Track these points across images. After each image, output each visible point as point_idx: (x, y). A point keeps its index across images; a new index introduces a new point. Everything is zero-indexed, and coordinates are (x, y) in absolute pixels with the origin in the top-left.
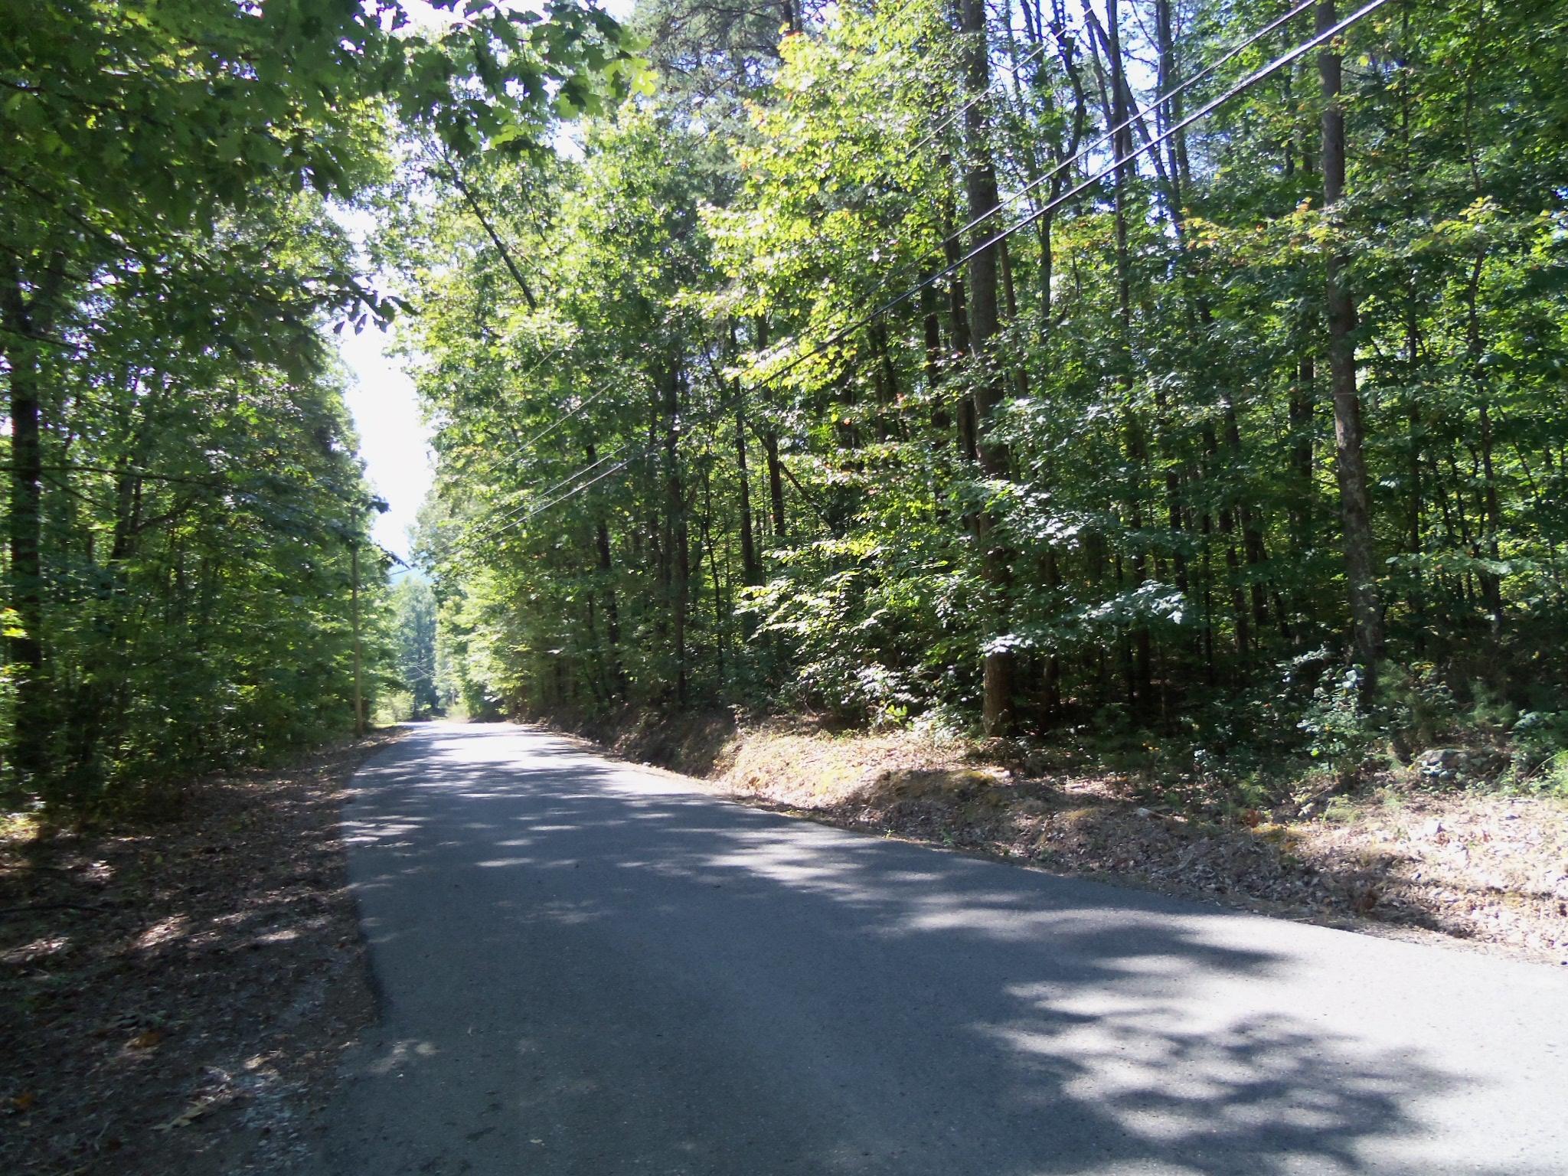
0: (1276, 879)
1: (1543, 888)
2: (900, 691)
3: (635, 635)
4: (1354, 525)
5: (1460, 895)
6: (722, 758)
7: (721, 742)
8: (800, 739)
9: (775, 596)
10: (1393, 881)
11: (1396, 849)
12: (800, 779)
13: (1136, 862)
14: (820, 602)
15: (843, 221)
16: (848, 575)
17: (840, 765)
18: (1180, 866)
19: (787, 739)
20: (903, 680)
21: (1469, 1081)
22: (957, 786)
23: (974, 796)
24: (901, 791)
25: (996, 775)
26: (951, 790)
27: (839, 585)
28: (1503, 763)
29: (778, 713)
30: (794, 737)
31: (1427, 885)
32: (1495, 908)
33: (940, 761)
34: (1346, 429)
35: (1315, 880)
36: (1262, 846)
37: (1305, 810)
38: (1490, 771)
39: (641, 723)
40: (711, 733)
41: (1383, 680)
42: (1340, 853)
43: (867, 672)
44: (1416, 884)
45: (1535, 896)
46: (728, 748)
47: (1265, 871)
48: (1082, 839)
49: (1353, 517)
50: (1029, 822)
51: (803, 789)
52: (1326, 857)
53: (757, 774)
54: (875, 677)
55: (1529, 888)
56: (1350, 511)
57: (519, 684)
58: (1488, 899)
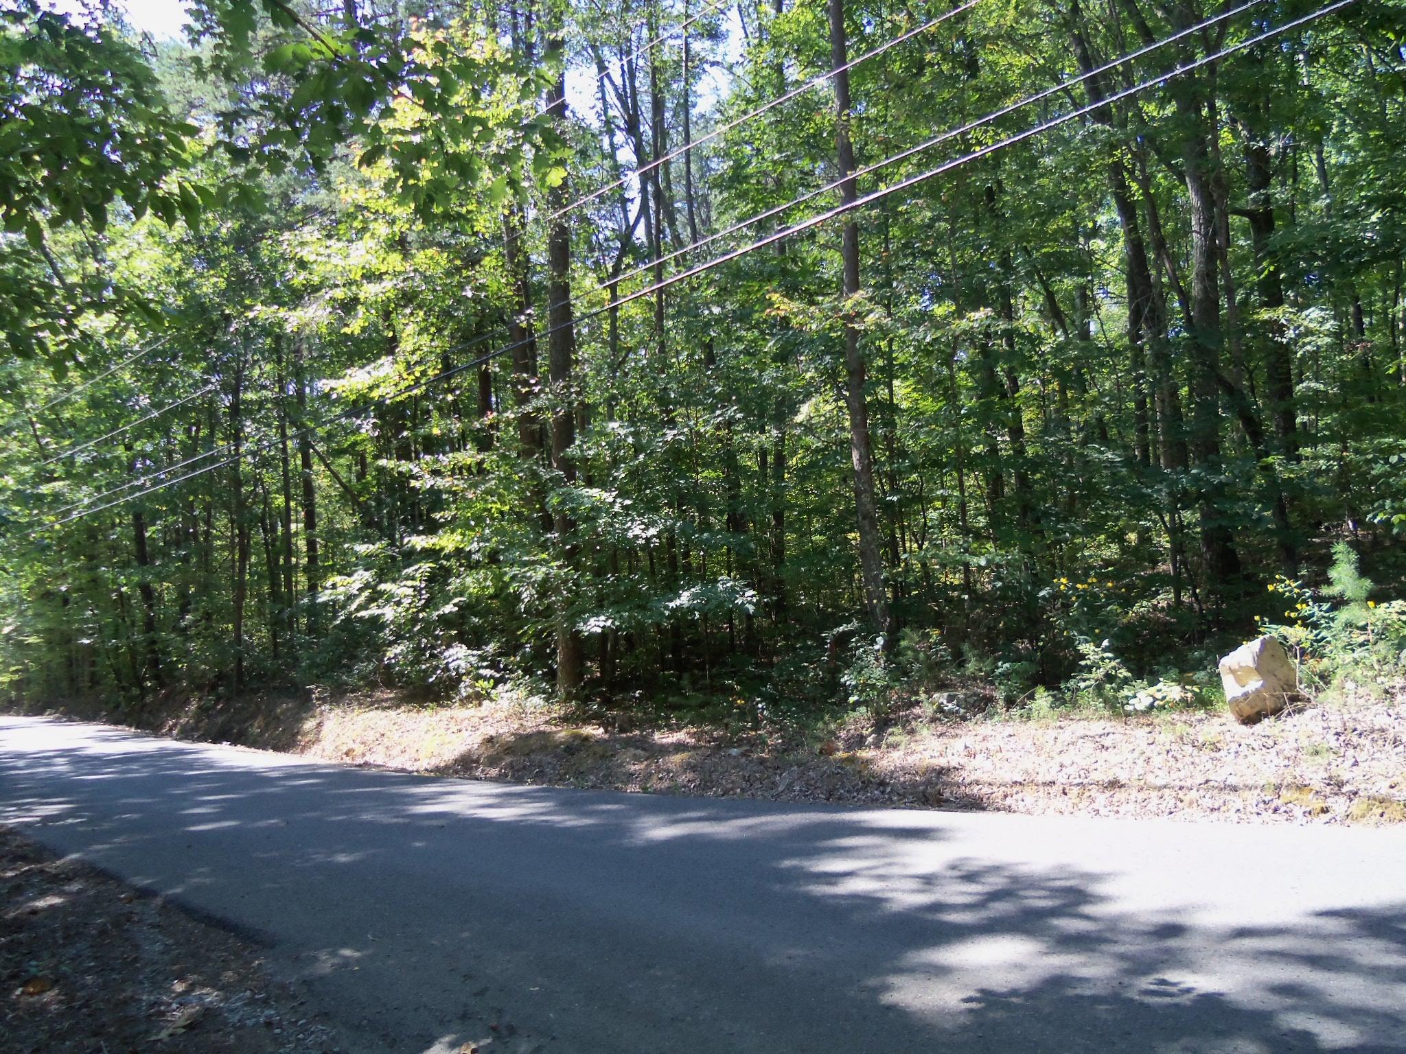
0: (858, 791)
1: (1049, 778)
2: (482, 667)
3: (183, 624)
4: (867, 528)
5: (995, 789)
6: (305, 734)
7: (301, 720)
8: (384, 713)
9: (358, 585)
10: (946, 784)
11: (942, 762)
12: (399, 748)
13: (742, 790)
14: (401, 590)
15: (432, 258)
16: (426, 566)
17: (439, 732)
18: (780, 789)
19: (373, 714)
20: (482, 658)
21: (1109, 874)
22: (562, 743)
23: (578, 750)
24: (509, 749)
25: (594, 732)
26: (557, 746)
27: (418, 575)
28: (989, 700)
29: (352, 692)
30: (379, 712)
31: (970, 784)
32: (1020, 796)
33: (531, 724)
34: (860, 456)
35: (889, 789)
36: (842, 769)
37: (870, 739)
38: (981, 706)
39: (193, 707)
40: (283, 713)
41: (903, 643)
42: (903, 768)
43: (451, 651)
44: (963, 784)
45: (1044, 784)
46: (309, 725)
47: (848, 786)
48: (690, 776)
49: (866, 522)
50: (637, 767)
51: (406, 756)
52: (892, 772)
53: (351, 745)
54: (459, 656)
55: (1040, 779)
56: (864, 518)
57: (16, 677)
58: (1015, 790)
